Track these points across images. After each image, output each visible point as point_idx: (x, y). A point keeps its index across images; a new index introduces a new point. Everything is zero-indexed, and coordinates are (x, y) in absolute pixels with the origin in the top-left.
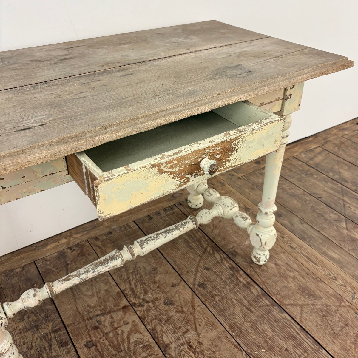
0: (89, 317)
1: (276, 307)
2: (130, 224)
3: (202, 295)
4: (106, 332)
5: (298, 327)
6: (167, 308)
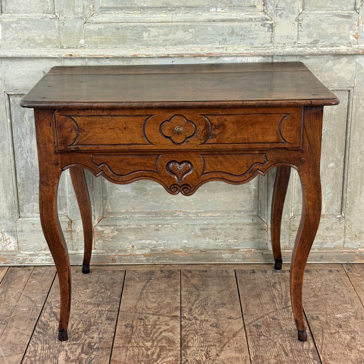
0: (141, 312)
3: (250, 332)
4: (147, 324)
6: (210, 328)
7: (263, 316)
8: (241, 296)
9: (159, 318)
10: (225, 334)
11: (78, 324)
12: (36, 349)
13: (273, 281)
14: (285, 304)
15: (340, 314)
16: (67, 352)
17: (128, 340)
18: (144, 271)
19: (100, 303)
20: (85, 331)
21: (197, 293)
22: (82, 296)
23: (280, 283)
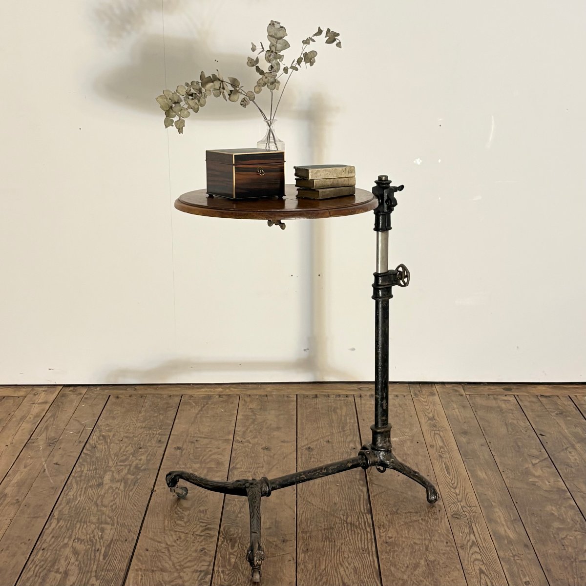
0: (192, 436)
1: (362, 482)
2: (290, 396)
3: (302, 454)
4: (197, 446)
5: (366, 497)
6: (262, 451)
7: (318, 440)
8: (298, 420)
9: (210, 441)
10: (276, 457)
11: (126, 447)
12: (83, 469)
13: (335, 406)
14: (342, 429)
15: (397, 437)
16: (113, 472)
17: (177, 461)
18: (201, 396)
19: (151, 427)
20: (133, 454)
21: (254, 417)
22: (134, 420)
23: (341, 408)
